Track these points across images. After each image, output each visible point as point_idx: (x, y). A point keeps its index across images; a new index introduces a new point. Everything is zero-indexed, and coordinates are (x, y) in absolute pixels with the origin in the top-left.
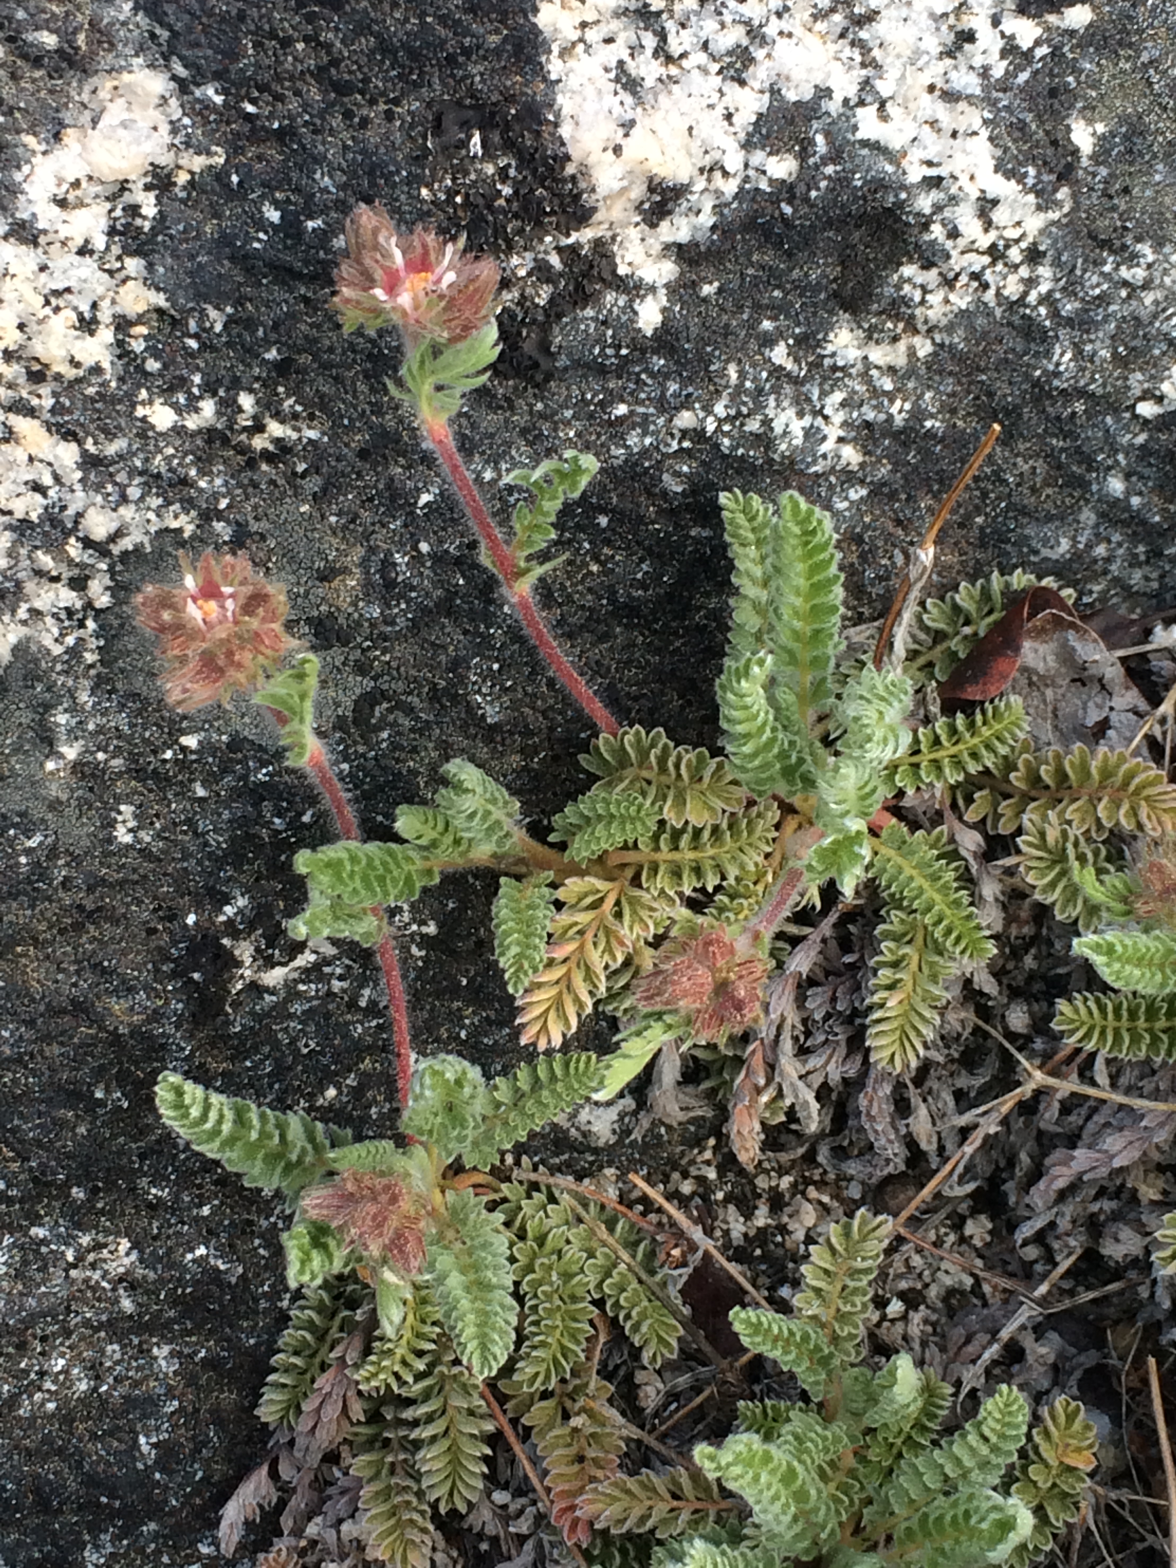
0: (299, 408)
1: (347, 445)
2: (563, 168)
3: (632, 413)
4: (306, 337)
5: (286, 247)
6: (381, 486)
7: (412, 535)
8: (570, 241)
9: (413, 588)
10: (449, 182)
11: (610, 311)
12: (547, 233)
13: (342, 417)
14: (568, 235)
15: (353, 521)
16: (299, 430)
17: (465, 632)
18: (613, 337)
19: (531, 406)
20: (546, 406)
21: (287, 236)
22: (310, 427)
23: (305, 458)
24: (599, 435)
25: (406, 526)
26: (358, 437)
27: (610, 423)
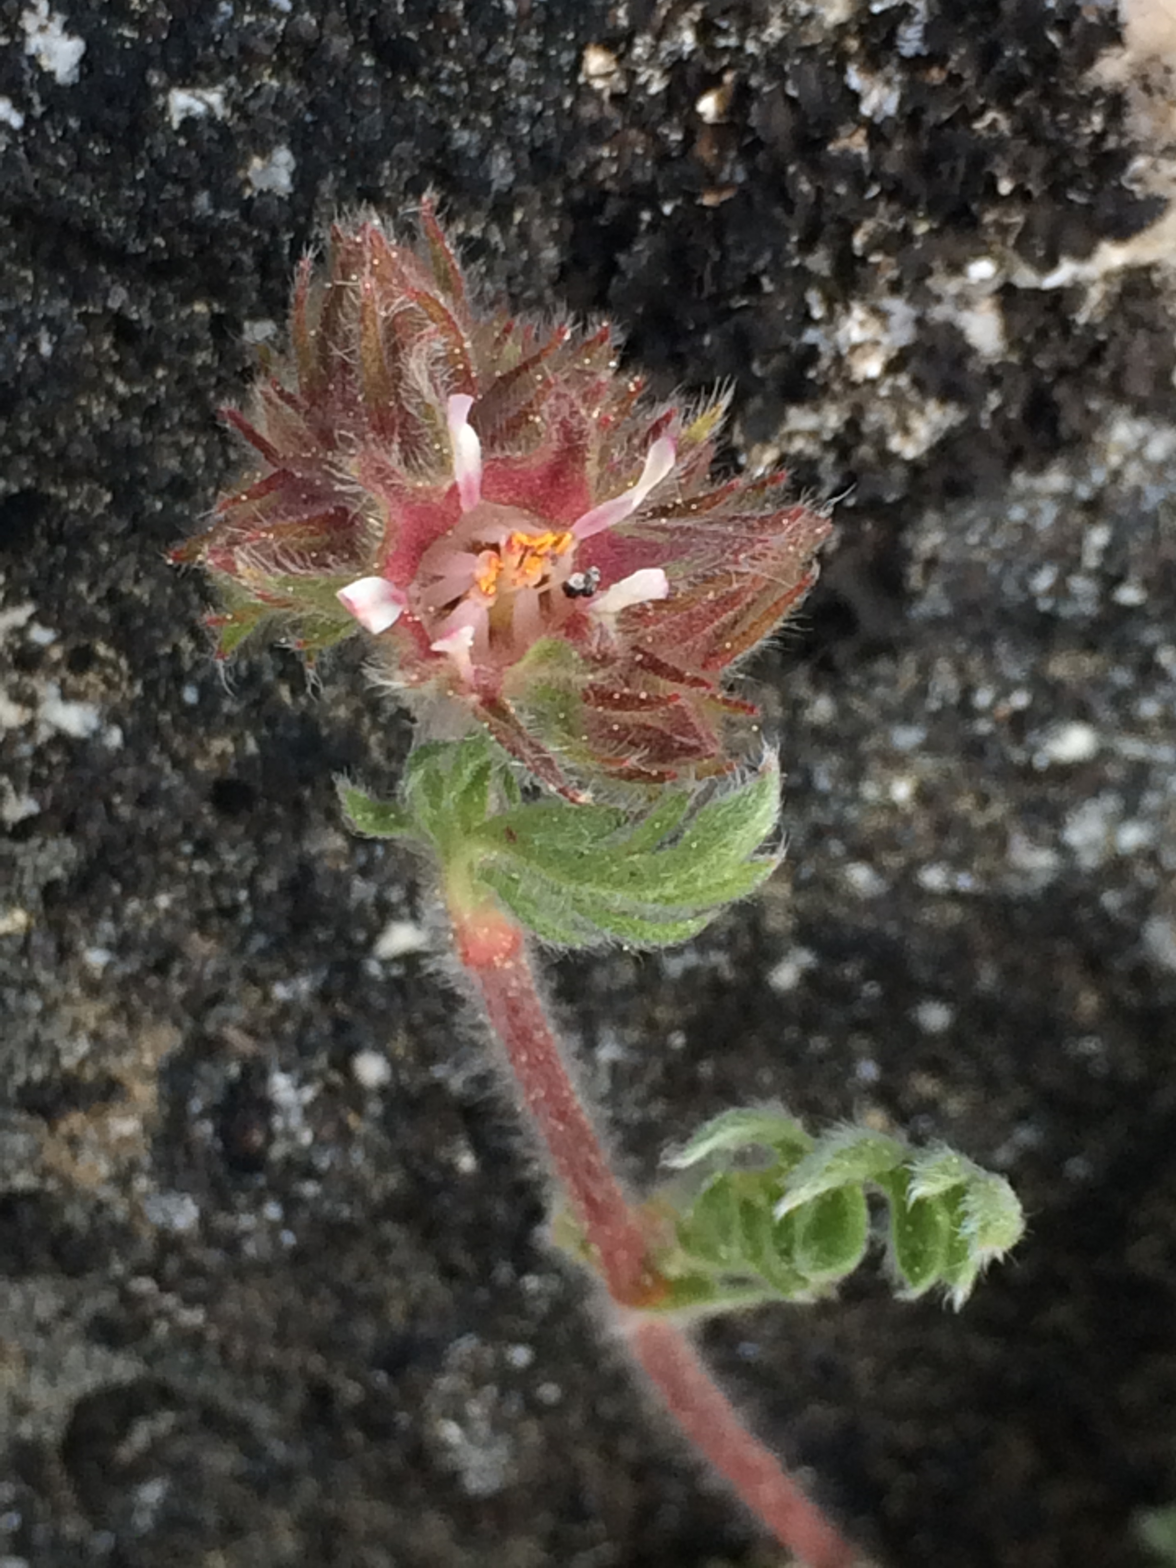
0: (41, 635)
1: (180, 764)
2: (1088, 60)
3: (1104, 755)
4: (102, 439)
5: (81, 164)
6: (269, 884)
7: (341, 1026)
8: (1054, 280)
9: (310, 1172)
10: (688, 39)
11: (1116, 475)
12: (982, 251)
13: (179, 678)
14: (1050, 263)
15: (161, 968)
16: (29, 701)
17: (449, 1273)
18: (1108, 552)
19: (795, 706)
20: (844, 712)
21: (90, 127)
22: (67, 695)
23: (36, 784)
24: (984, 801)
25: (323, 995)
26: (222, 745)
27: (1027, 773)
